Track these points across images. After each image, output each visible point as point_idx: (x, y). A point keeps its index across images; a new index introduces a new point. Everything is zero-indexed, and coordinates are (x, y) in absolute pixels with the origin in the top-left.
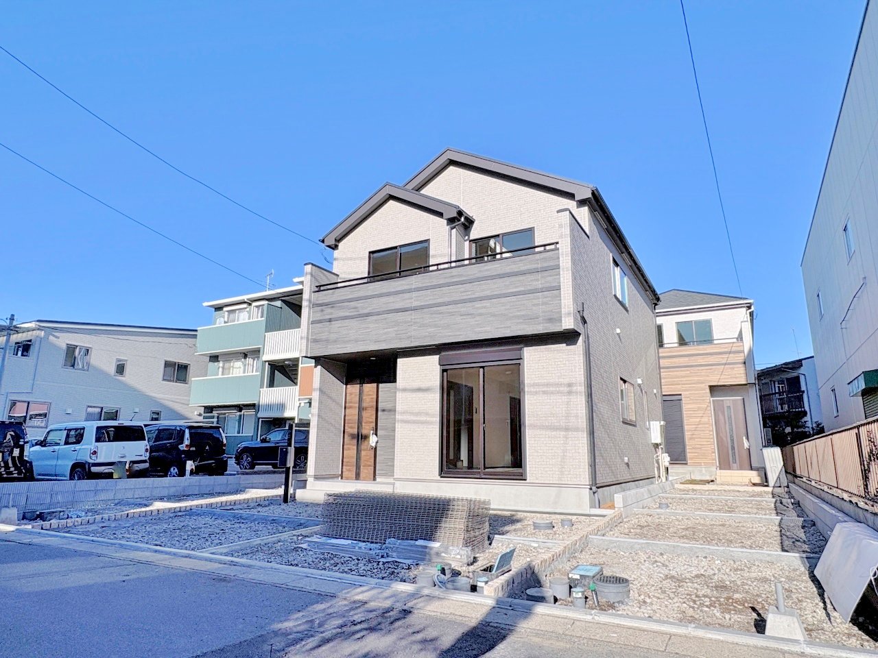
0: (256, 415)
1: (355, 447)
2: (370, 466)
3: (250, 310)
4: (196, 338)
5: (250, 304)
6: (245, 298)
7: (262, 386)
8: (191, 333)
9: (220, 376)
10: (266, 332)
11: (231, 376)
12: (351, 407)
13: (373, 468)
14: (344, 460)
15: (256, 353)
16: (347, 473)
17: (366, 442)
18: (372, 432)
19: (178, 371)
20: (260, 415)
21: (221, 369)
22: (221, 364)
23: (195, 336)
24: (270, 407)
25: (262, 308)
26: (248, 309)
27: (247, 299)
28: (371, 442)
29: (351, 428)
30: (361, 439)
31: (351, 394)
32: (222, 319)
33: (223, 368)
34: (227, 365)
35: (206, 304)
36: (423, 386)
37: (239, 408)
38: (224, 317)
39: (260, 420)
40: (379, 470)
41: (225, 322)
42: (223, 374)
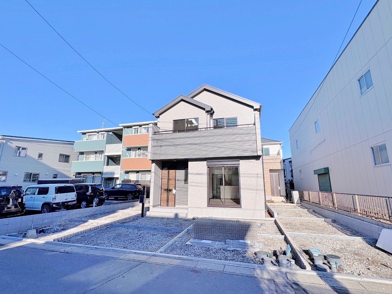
0: (101, 176)
1: (166, 194)
2: (173, 201)
3: (98, 135)
4: (73, 145)
5: (98, 133)
6: (97, 130)
7: (104, 165)
8: (72, 143)
9: (84, 161)
10: (106, 144)
11: (89, 161)
12: (164, 179)
13: (174, 202)
14: (162, 199)
15: (102, 152)
16: (163, 204)
17: (171, 192)
18: (173, 188)
19: (65, 158)
20: (103, 176)
21: (85, 158)
22: (85, 156)
23: (73, 144)
24: (107, 173)
25: (104, 135)
26: (97, 135)
27: (98, 131)
28: (173, 192)
29: (164, 186)
30: (169, 191)
31: (164, 174)
32: (86, 138)
33: (86, 157)
34: (87, 156)
35: (78, 132)
36: (200, 173)
37: (93, 173)
38: (86, 137)
39: (103, 178)
40: (176, 203)
41: (87, 139)
42: (85, 160)
